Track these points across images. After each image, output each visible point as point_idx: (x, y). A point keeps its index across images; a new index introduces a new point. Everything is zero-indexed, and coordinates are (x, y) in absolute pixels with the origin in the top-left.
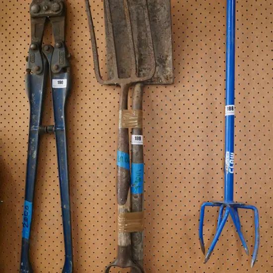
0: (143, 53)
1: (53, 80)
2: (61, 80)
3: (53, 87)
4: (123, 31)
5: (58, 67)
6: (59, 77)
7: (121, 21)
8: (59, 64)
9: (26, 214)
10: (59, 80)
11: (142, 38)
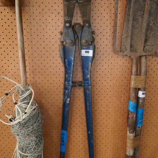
0: (148, 35)
1: (82, 50)
2: (88, 50)
3: (82, 55)
4: (138, 19)
5: (87, 42)
6: (86, 48)
7: (137, 12)
8: (87, 39)
9: (63, 138)
10: (86, 50)
11: (150, 25)
